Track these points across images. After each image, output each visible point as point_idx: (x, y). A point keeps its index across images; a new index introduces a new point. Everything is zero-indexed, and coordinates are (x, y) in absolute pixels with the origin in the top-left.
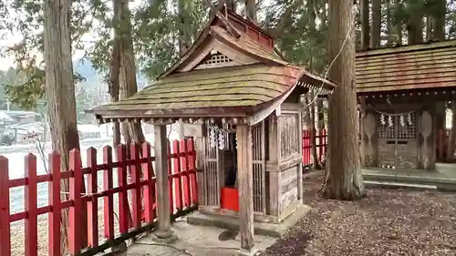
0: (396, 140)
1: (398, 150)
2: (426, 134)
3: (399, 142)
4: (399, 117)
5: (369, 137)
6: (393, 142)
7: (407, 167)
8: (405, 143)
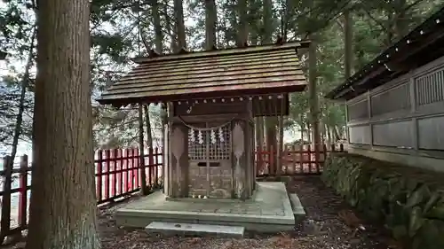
0: (208, 162)
1: (209, 174)
2: (239, 153)
3: (212, 165)
4: (210, 132)
5: (177, 158)
6: (204, 164)
7: (220, 195)
8: (217, 165)
